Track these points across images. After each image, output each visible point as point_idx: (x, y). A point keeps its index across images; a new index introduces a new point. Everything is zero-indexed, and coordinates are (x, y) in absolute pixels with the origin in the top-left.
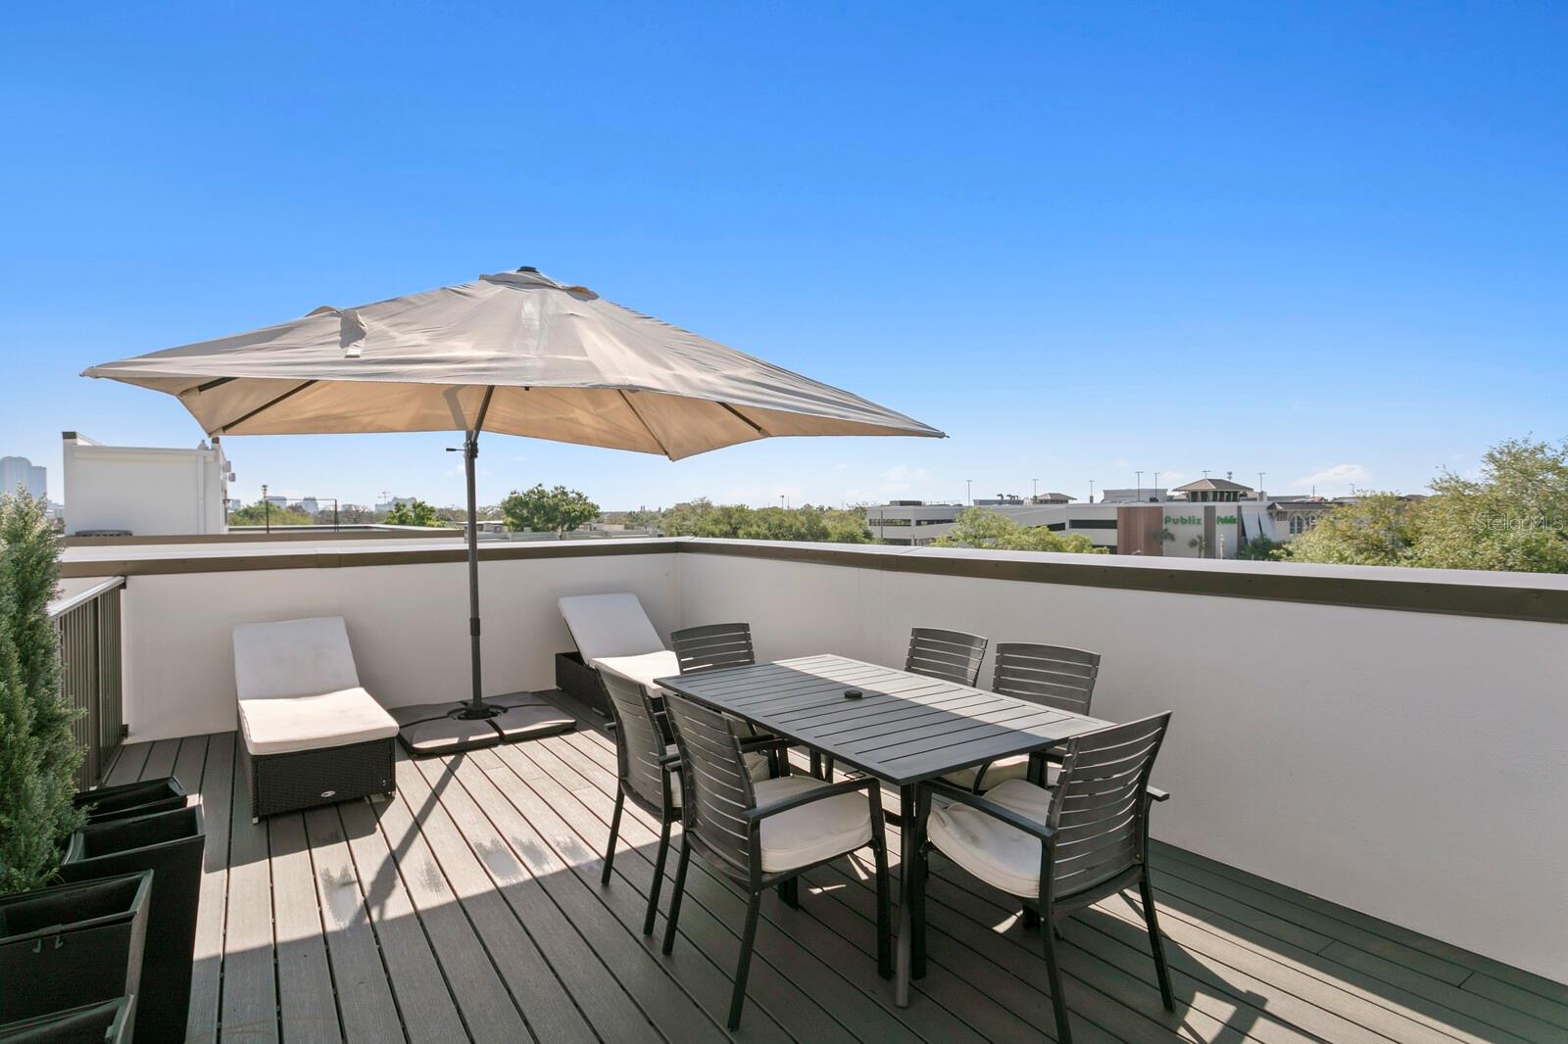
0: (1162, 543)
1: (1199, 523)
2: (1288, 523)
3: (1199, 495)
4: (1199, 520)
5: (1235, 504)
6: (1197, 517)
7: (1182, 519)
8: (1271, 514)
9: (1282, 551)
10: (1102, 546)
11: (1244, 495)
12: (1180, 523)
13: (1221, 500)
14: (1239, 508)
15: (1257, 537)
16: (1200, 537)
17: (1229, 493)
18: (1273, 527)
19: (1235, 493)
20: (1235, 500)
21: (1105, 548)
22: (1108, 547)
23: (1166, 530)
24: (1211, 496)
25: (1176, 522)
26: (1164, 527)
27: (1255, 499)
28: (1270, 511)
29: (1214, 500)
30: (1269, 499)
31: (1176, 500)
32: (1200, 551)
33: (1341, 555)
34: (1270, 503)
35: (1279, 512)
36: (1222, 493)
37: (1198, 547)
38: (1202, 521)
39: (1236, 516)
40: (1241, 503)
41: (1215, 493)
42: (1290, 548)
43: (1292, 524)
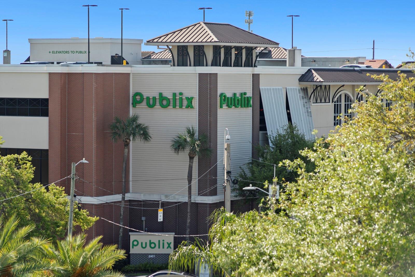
0: (127, 145)
1: (190, 106)
2: (331, 106)
3: (191, 52)
4: (190, 100)
5: (249, 71)
6: (187, 94)
7: (162, 97)
8: (305, 90)
9: (298, 161)
10: (19, 151)
11: (265, 54)
12: (158, 106)
13: (227, 64)
14: (256, 78)
15: (282, 132)
16: (191, 134)
17: (239, 49)
18: (309, 114)
19: (250, 50)
20: (249, 63)
21: (24, 154)
22: (30, 152)
23: (135, 119)
24: (210, 55)
25: (151, 103)
26: (132, 112)
27: (282, 63)
28: (305, 84)
29: (215, 63)
30: (304, 61)
31: (156, 62)
32: (191, 158)
33: (387, 169)
34: (304, 70)
35: (318, 87)
36: (228, 49)
37: (187, 150)
38: (196, 103)
39: (249, 94)
40: (258, 70)
41: (216, 49)
42: (312, 156)
43: (337, 110)
